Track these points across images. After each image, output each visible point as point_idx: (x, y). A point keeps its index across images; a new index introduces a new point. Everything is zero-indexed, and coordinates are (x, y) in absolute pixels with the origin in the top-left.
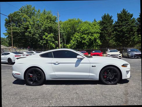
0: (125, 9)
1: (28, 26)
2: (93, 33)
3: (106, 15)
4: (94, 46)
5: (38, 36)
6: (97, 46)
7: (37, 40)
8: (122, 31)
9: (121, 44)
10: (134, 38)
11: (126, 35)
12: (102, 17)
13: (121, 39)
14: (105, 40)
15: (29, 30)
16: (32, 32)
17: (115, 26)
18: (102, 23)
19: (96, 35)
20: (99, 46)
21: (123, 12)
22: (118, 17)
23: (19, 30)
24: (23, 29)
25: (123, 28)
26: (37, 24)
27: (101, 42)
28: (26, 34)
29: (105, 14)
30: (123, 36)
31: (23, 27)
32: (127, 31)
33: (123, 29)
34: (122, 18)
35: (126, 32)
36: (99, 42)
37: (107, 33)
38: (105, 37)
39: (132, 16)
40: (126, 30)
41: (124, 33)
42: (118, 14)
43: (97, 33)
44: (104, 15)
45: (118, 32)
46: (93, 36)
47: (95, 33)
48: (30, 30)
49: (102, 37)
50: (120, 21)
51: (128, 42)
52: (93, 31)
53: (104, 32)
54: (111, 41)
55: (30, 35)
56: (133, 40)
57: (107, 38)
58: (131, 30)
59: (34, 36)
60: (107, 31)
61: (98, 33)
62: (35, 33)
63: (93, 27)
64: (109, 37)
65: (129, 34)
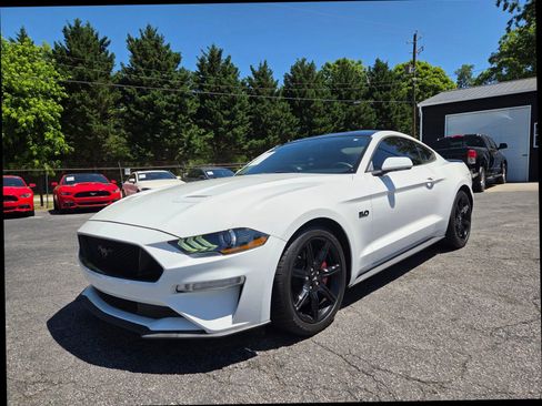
2: (23, 95)
3: (83, 25)
4: (33, 157)
6: (51, 157)
8: (150, 105)
9: (150, 154)
10: (191, 135)
11: (166, 121)
12: (65, 30)
13: (148, 135)
14: (88, 130)
17: (124, 81)
18: (61, 58)
19: (47, 108)
20: (63, 157)
21: (149, 37)
22: (132, 50)
25: (153, 96)
27: (67, 139)
29: (77, 23)
30: (155, 124)
32: (167, 108)
33: (155, 98)
34: (145, 56)
35: (165, 112)
36: (60, 140)
38: (88, 120)
39: (178, 60)
40: (165, 103)
41: (160, 117)
42: (130, 39)
43: (47, 95)
45: (136, 109)
46: (26, 107)
47: (34, 92)
49: (71, 119)
50: (142, 66)
51: (174, 149)
52: (28, 83)
53: (82, 98)
54: (112, 138)
56: (189, 143)
57: (96, 126)
58: (180, 107)
60: (93, 95)
61: (54, 97)
63: (22, 63)
64: (105, 124)
65: (175, 119)
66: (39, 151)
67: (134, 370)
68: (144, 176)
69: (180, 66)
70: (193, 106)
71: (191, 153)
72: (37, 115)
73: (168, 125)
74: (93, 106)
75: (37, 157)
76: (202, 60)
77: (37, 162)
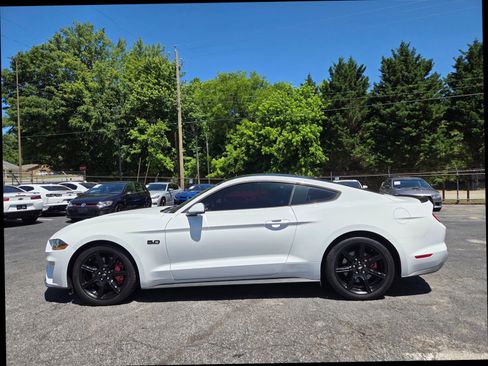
0: (406, 43)
1: (79, 94)
2: (297, 123)
3: (346, 61)
4: (301, 166)
5: (114, 128)
6: (313, 165)
7: (111, 142)
8: (393, 116)
9: (389, 161)
10: (434, 140)
11: (407, 129)
12: (330, 70)
13: (389, 143)
14: (340, 144)
15: (82, 109)
16: (94, 114)
17: (374, 100)
18: (329, 90)
19: (310, 131)
20: (320, 165)
21: (401, 53)
22: (382, 71)
23: (48, 108)
24: (62, 105)
25: (396, 107)
26: (112, 89)
27: (325, 152)
28: (74, 121)
29: (341, 60)
30: (396, 134)
31: (63, 99)
32: (409, 117)
33: (398, 109)
34: (394, 73)
35: (406, 121)
36: (320, 153)
37: (345, 124)
38: (340, 136)
39: (428, 68)
40: (407, 113)
41: (401, 125)
42: (384, 61)
43: (314, 121)
44: (337, 63)
45: (380, 121)
46: (298, 132)
47: (304, 121)
48: (88, 110)
49: (328, 136)
50: (390, 82)
51: (415, 155)
52: (298, 114)
53: (336, 120)
54: (357, 149)
55: (87, 124)
56: (431, 148)
57: (346, 140)
58: (424, 113)
59: (101, 130)
60: (345, 116)
61: (318, 121)
62: (104, 119)
63: (300, 101)
64: (353, 137)
65: (417, 126)
66: (306, 162)
70: (438, 111)
72: (304, 137)
73: (410, 132)
75: (304, 166)
77: (304, 169)
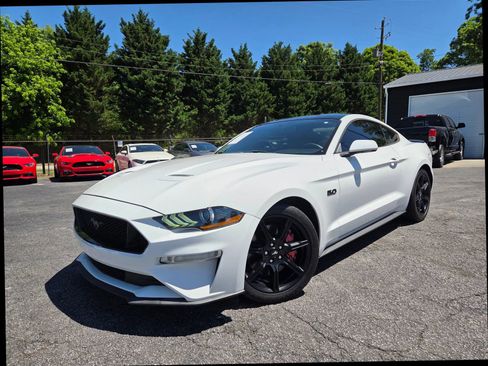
6: (54, 129)
8: (141, 84)
9: (141, 128)
10: (178, 111)
11: (155, 98)
12: (65, 14)
13: (140, 110)
14: (85, 106)
17: (119, 62)
18: (62, 39)
19: (48, 85)
20: (62, 129)
21: (141, 22)
22: (125, 33)
25: (144, 75)
27: (68, 114)
30: (146, 102)
32: (156, 87)
33: (146, 77)
34: (137, 39)
35: (154, 91)
36: (62, 114)
38: (86, 96)
39: (166, 43)
40: (155, 82)
41: (149, 94)
42: (123, 23)
43: (48, 73)
45: (129, 87)
46: (29, 83)
49: (71, 95)
50: (135, 48)
51: (162, 123)
53: (80, 76)
54: (106, 114)
56: (175, 119)
57: (93, 102)
58: (168, 85)
60: (90, 74)
61: (54, 74)
63: (26, 44)
64: (101, 100)
65: (163, 97)
66: (43, 123)
67: (122, 332)
68: (135, 149)
69: (168, 48)
70: (179, 85)
71: (177, 127)
72: (39, 90)
73: (158, 102)
74: (89, 84)
75: (41, 129)
76: (188, 43)
77: (41, 133)
